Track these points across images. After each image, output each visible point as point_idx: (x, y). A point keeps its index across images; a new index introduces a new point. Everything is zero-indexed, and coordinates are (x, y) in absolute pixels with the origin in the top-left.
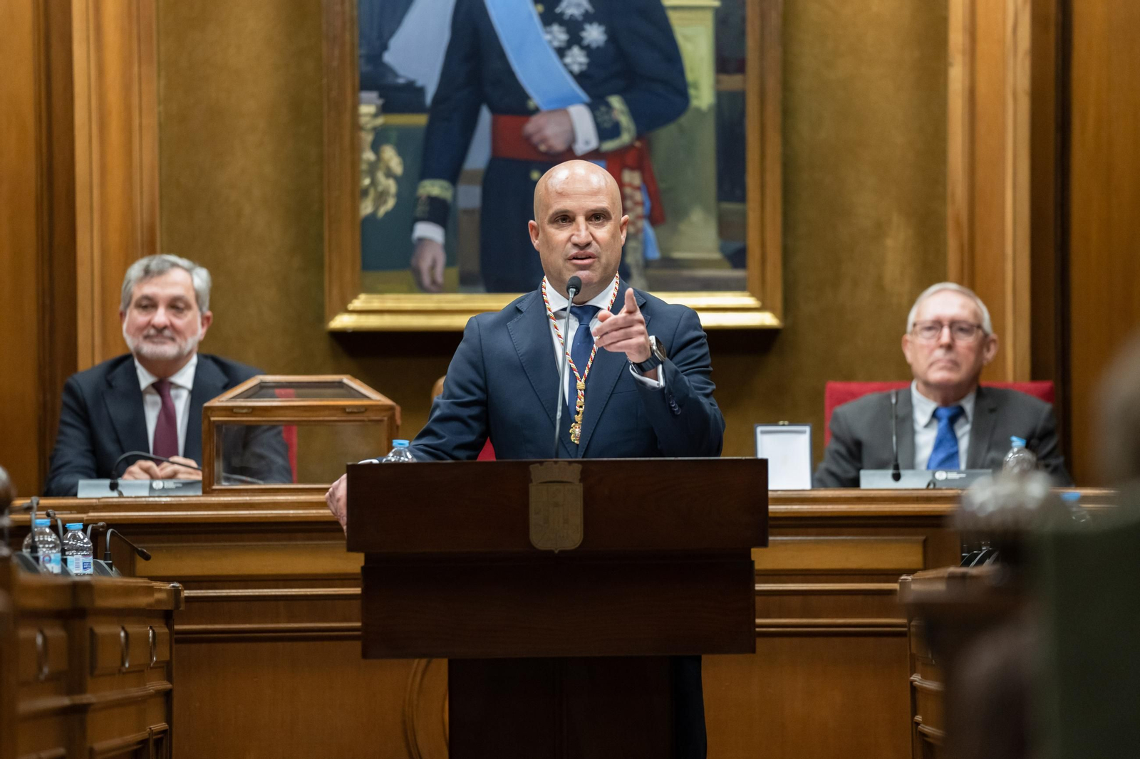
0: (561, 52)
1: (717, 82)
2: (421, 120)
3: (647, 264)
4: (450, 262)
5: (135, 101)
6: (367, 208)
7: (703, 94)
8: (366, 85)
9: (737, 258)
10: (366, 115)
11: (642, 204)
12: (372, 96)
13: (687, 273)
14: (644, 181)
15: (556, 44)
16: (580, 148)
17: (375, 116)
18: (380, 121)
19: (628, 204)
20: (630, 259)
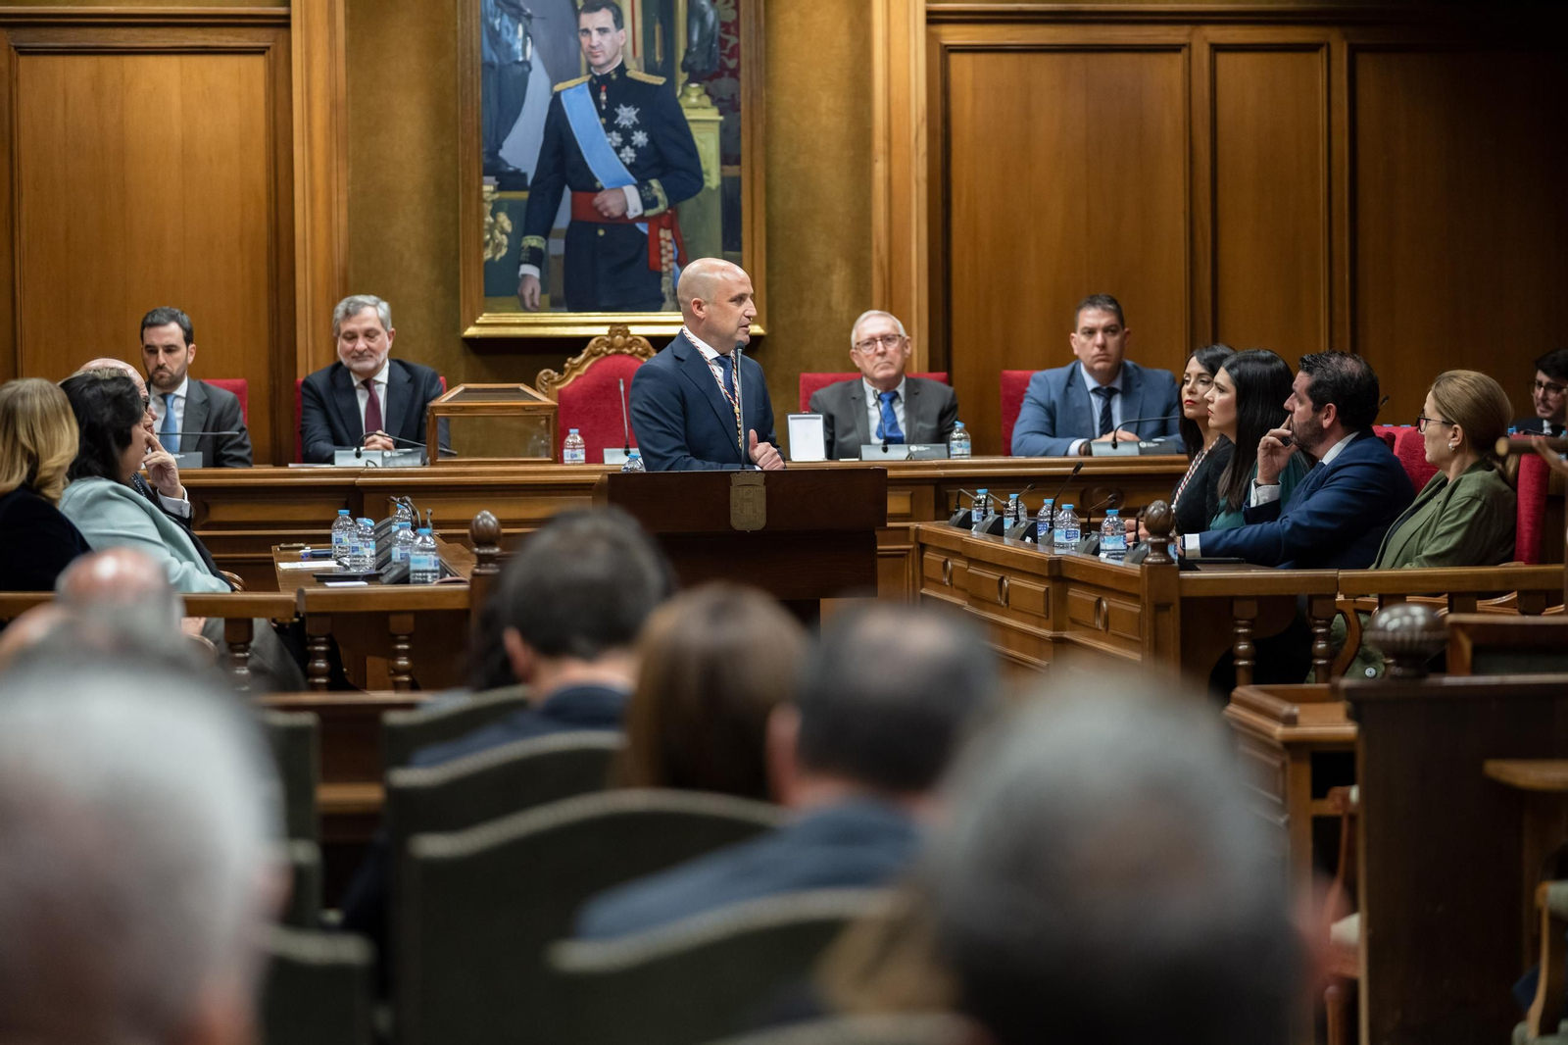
0: (618, 150)
1: (722, 170)
2: (524, 195)
4: (543, 291)
5: (334, 183)
6: (488, 254)
7: (713, 179)
8: (488, 171)
10: (487, 192)
11: (673, 252)
12: (493, 179)
14: (673, 236)
15: (614, 144)
16: (631, 214)
17: (494, 192)
18: (497, 196)
19: (663, 252)
20: (664, 289)
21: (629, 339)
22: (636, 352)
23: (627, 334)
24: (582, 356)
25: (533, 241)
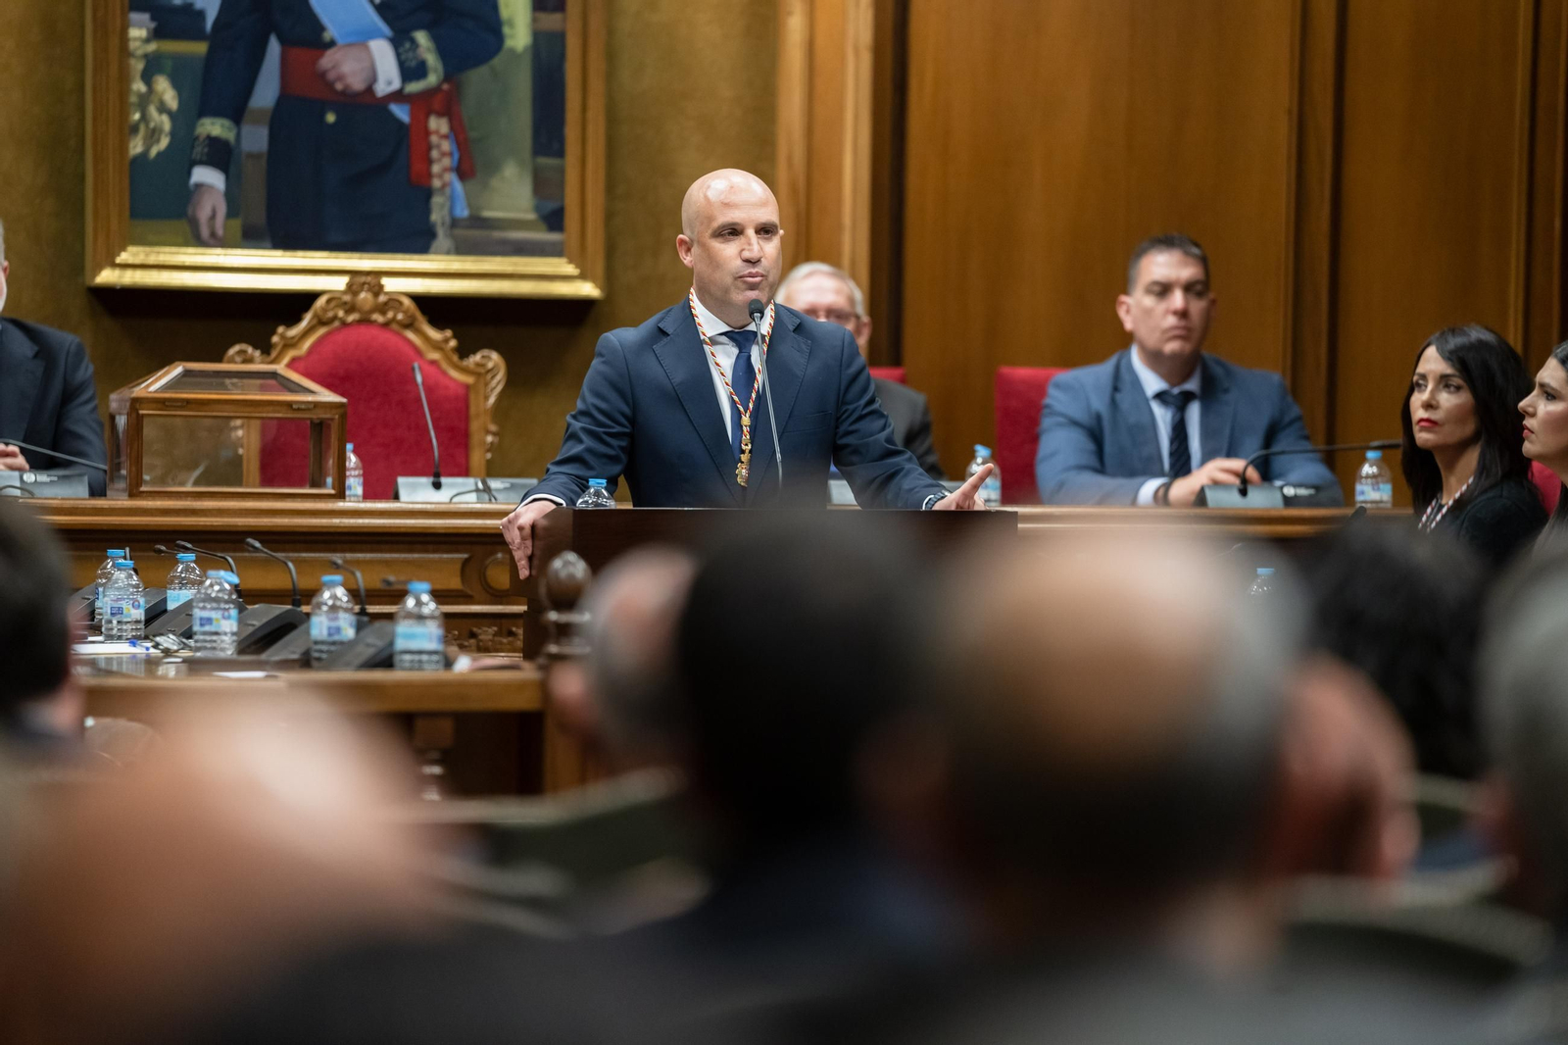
1: (534, 20)
2: (200, 48)
3: (455, 223)
4: (231, 213)
6: (136, 147)
7: (519, 34)
8: (137, 4)
9: (554, 219)
10: (135, 39)
11: (451, 154)
12: (145, 17)
13: (497, 234)
14: (452, 128)
16: (382, 89)
17: (147, 41)
18: (152, 47)
19: (435, 154)
20: (435, 217)
21: (382, 298)
22: (394, 319)
23: (378, 290)
24: (304, 324)
25: (214, 127)
